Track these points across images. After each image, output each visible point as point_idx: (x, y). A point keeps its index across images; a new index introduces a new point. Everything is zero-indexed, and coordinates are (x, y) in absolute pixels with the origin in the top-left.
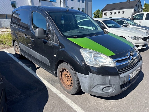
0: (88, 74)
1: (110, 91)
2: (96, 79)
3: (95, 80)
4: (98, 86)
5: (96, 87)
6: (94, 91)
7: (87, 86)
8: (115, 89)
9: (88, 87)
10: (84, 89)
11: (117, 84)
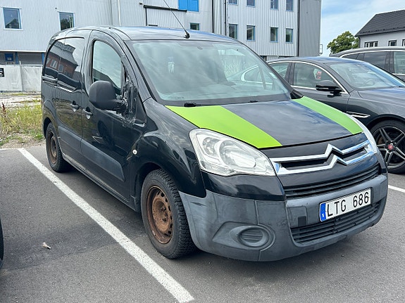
0: (203, 195)
1: (262, 242)
2: (223, 207)
3: (220, 209)
4: (228, 226)
5: (223, 230)
6: (221, 242)
7: (204, 227)
8: (275, 238)
9: (206, 231)
10: (198, 239)
11: (279, 224)
